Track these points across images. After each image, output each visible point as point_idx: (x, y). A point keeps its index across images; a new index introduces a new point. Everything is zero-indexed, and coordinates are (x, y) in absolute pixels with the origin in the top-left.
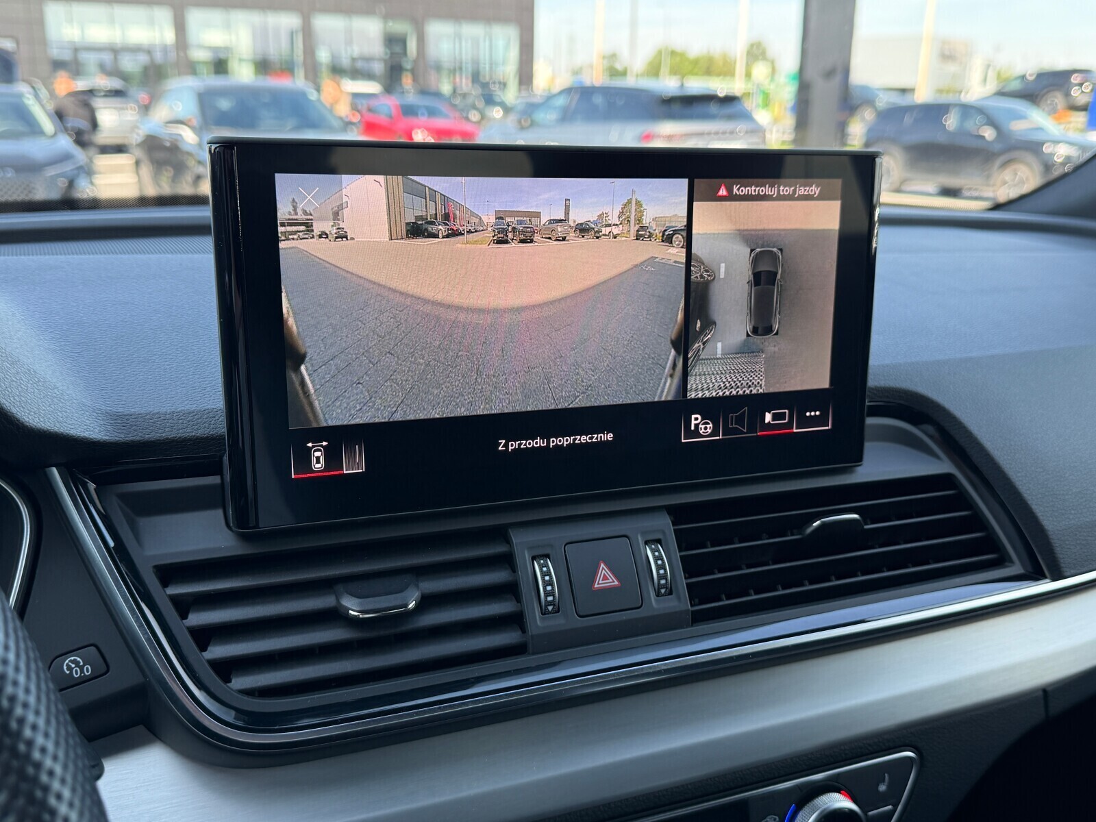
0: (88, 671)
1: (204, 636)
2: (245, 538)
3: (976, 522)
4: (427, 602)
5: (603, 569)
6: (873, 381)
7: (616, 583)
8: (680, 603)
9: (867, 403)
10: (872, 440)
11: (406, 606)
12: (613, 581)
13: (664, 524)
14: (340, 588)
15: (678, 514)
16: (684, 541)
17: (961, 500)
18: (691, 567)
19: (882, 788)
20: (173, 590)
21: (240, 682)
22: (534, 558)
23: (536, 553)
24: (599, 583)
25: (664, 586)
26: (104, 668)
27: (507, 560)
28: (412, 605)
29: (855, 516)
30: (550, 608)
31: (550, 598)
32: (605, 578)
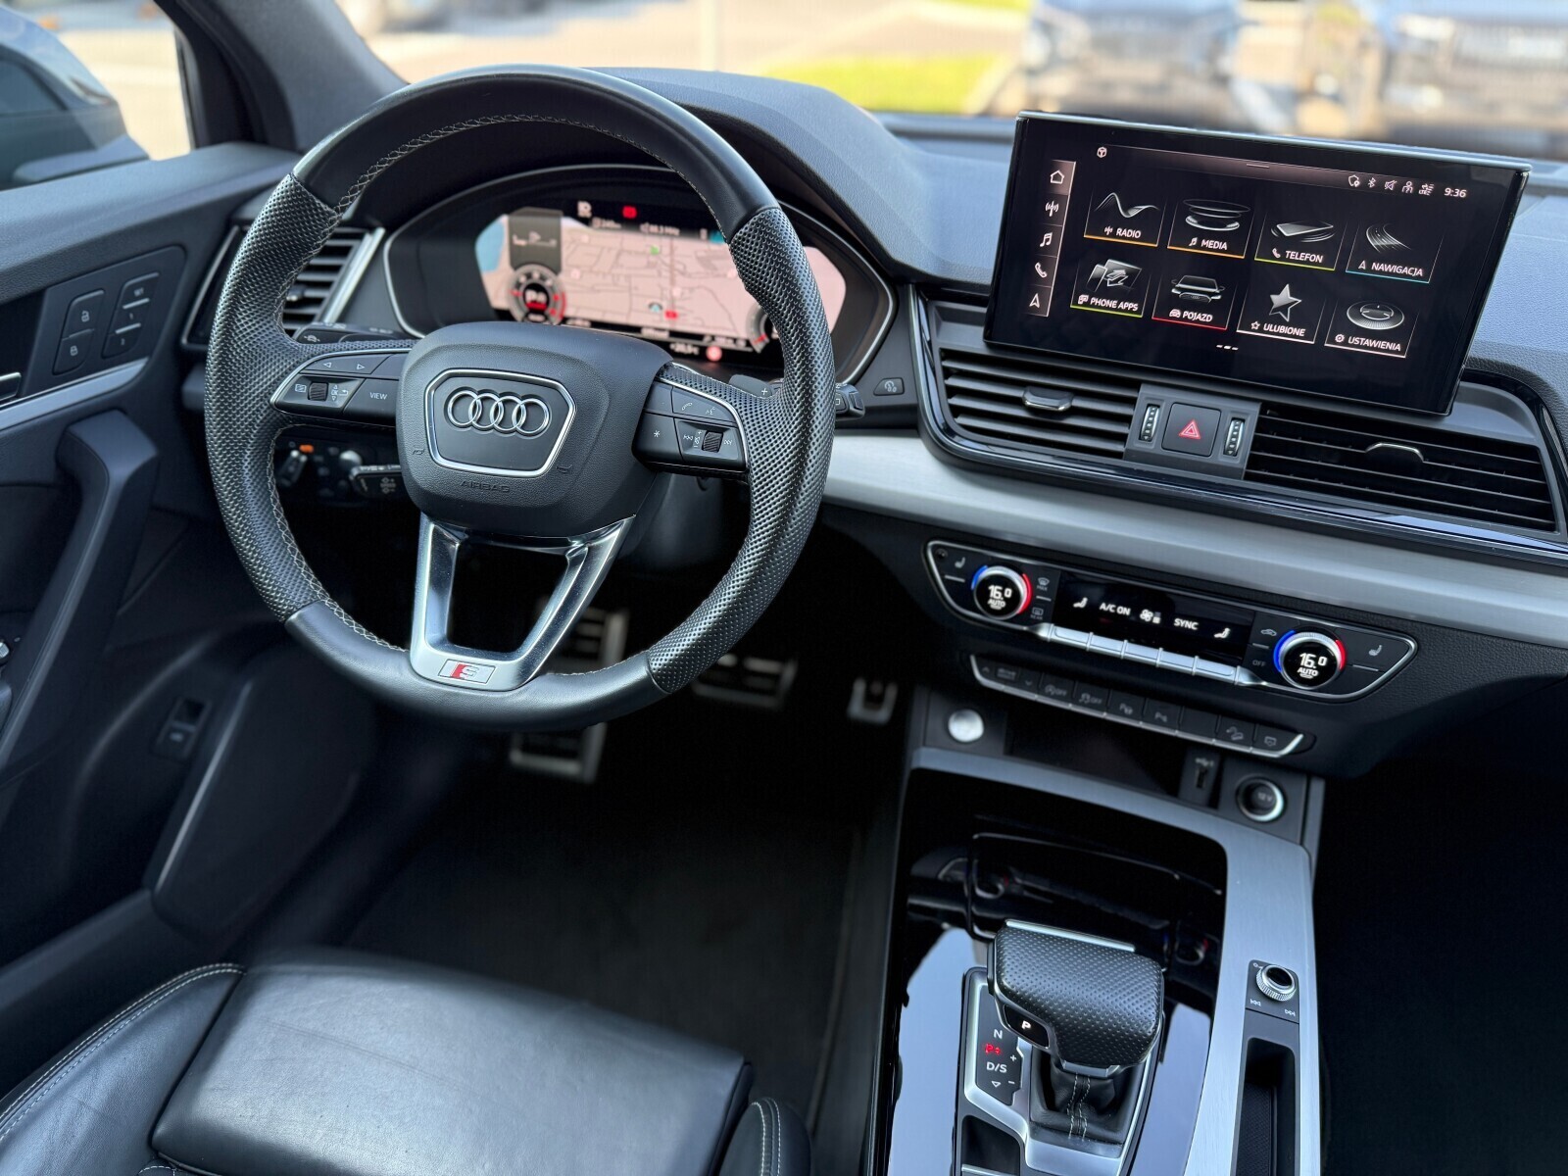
0: (895, 390)
1: (952, 392)
2: (989, 346)
3: (1544, 491)
4: (1074, 412)
5: (1193, 425)
6: (1473, 351)
7: (1197, 436)
8: (1239, 462)
9: (1463, 366)
10: (1461, 401)
11: (1057, 407)
12: (1196, 435)
13: (1253, 411)
14: (1028, 388)
15: (1265, 406)
16: (1262, 425)
17: (1538, 471)
18: (1257, 444)
19: (1373, 653)
20: (948, 364)
21: (961, 420)
22: (1149, 405)
23: (1150, 402)
24: (1185, 433)
25: (1233, 449)
26: (901, 391)
27: (1131, 402)
28: (1062, 408)
29: (1416, 451)
30: (1146, 438)
31: (1148, 432)
32: (1191, 431)
